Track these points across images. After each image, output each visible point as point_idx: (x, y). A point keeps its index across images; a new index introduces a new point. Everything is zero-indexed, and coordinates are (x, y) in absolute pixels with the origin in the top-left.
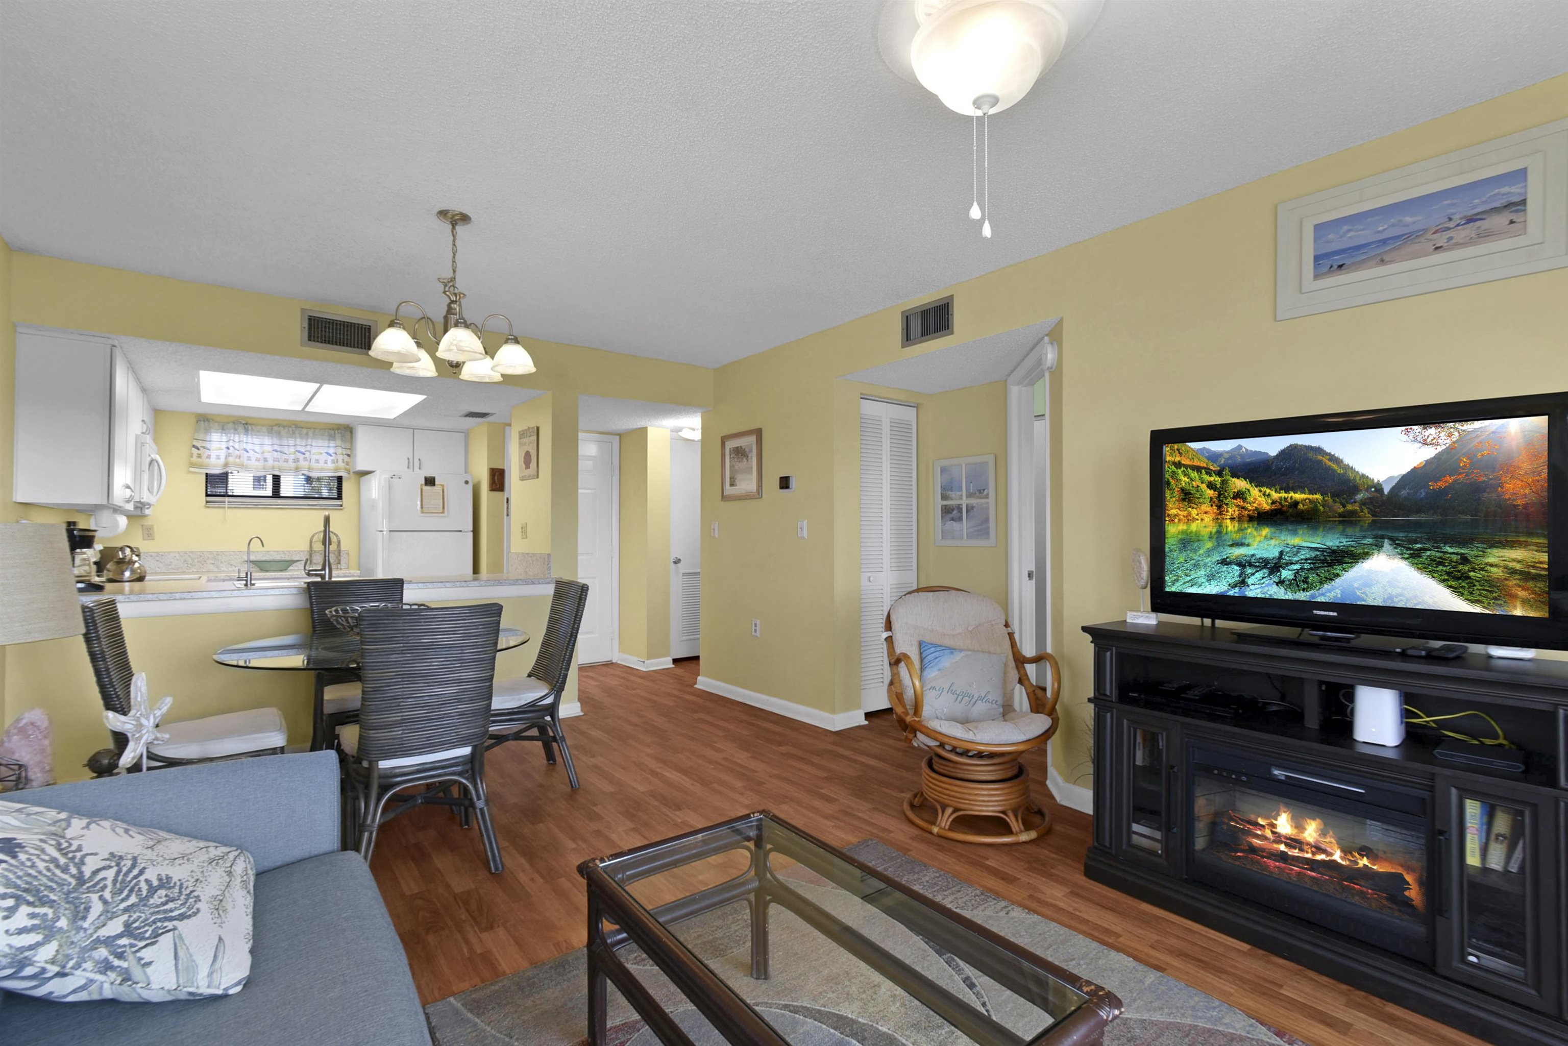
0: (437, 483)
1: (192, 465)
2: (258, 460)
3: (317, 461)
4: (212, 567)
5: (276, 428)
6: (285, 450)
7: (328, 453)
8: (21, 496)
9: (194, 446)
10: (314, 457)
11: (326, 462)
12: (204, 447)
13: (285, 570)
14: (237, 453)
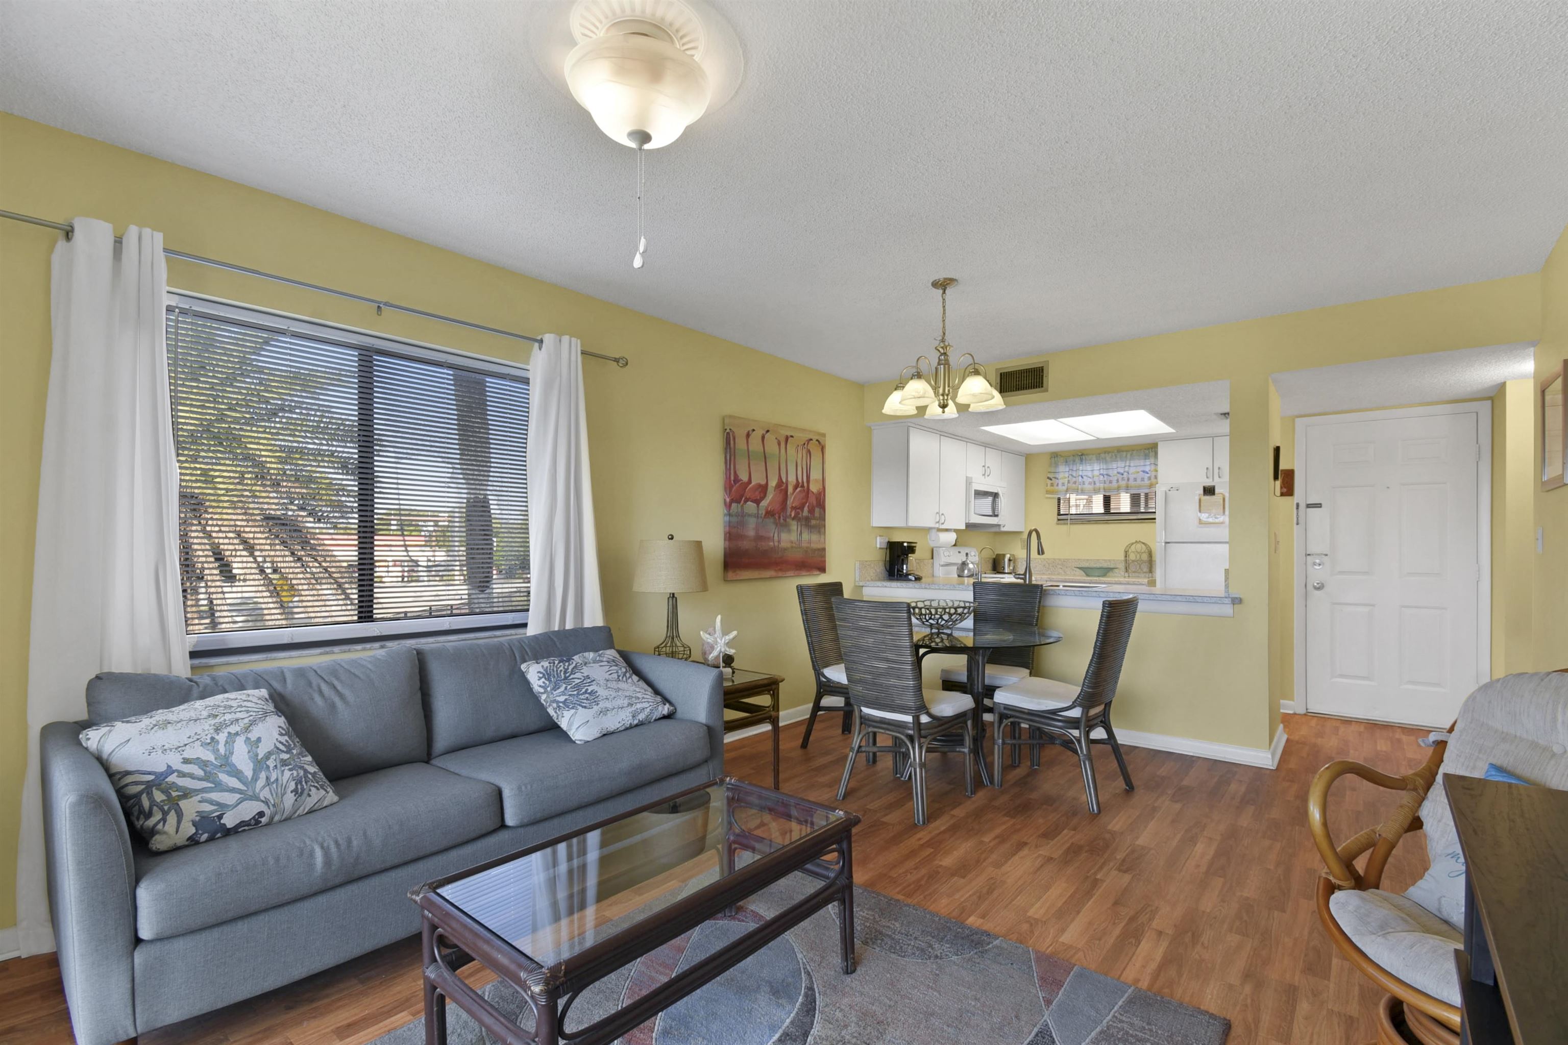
0: (1217, 491)
1: (1048, 492)
2: (1090, 483)
3: (1135, 480)
4: (1061, 571)
5: (1103, 455)
6: (1110, 472)
7: (1144, 472)
8: (875, 523)
9: (1048, 478)
10: (1132, 477)
11: (1143, 480)
12: (1055, 478)
13: (1104, 575)
14: (1074, 479)
